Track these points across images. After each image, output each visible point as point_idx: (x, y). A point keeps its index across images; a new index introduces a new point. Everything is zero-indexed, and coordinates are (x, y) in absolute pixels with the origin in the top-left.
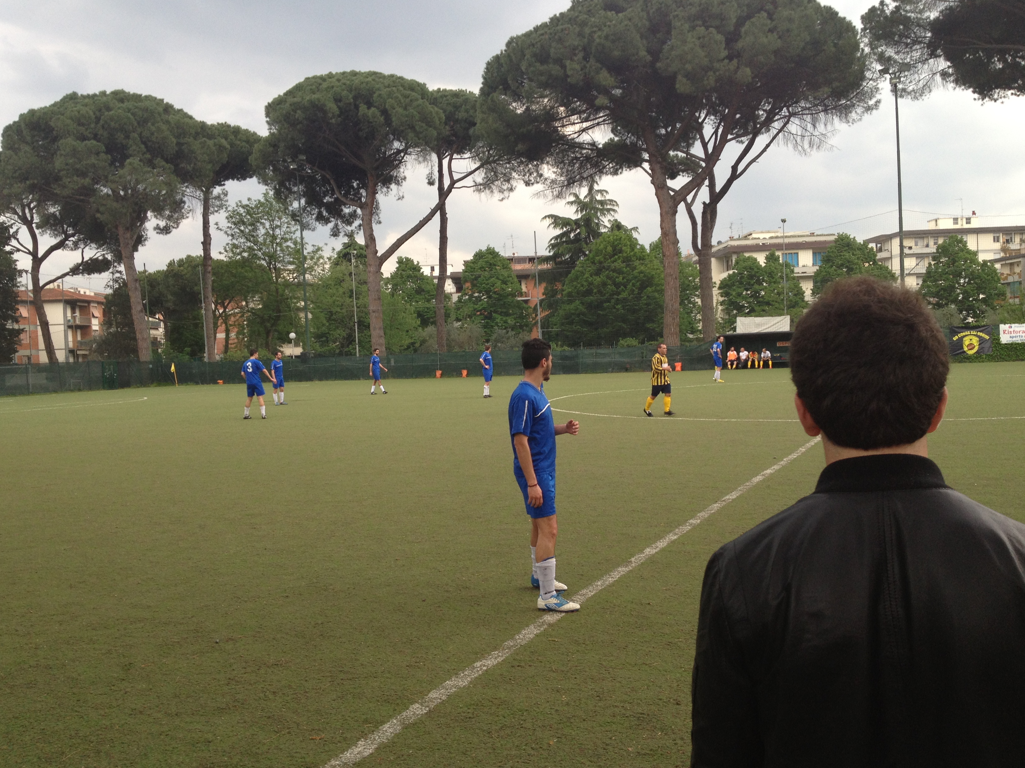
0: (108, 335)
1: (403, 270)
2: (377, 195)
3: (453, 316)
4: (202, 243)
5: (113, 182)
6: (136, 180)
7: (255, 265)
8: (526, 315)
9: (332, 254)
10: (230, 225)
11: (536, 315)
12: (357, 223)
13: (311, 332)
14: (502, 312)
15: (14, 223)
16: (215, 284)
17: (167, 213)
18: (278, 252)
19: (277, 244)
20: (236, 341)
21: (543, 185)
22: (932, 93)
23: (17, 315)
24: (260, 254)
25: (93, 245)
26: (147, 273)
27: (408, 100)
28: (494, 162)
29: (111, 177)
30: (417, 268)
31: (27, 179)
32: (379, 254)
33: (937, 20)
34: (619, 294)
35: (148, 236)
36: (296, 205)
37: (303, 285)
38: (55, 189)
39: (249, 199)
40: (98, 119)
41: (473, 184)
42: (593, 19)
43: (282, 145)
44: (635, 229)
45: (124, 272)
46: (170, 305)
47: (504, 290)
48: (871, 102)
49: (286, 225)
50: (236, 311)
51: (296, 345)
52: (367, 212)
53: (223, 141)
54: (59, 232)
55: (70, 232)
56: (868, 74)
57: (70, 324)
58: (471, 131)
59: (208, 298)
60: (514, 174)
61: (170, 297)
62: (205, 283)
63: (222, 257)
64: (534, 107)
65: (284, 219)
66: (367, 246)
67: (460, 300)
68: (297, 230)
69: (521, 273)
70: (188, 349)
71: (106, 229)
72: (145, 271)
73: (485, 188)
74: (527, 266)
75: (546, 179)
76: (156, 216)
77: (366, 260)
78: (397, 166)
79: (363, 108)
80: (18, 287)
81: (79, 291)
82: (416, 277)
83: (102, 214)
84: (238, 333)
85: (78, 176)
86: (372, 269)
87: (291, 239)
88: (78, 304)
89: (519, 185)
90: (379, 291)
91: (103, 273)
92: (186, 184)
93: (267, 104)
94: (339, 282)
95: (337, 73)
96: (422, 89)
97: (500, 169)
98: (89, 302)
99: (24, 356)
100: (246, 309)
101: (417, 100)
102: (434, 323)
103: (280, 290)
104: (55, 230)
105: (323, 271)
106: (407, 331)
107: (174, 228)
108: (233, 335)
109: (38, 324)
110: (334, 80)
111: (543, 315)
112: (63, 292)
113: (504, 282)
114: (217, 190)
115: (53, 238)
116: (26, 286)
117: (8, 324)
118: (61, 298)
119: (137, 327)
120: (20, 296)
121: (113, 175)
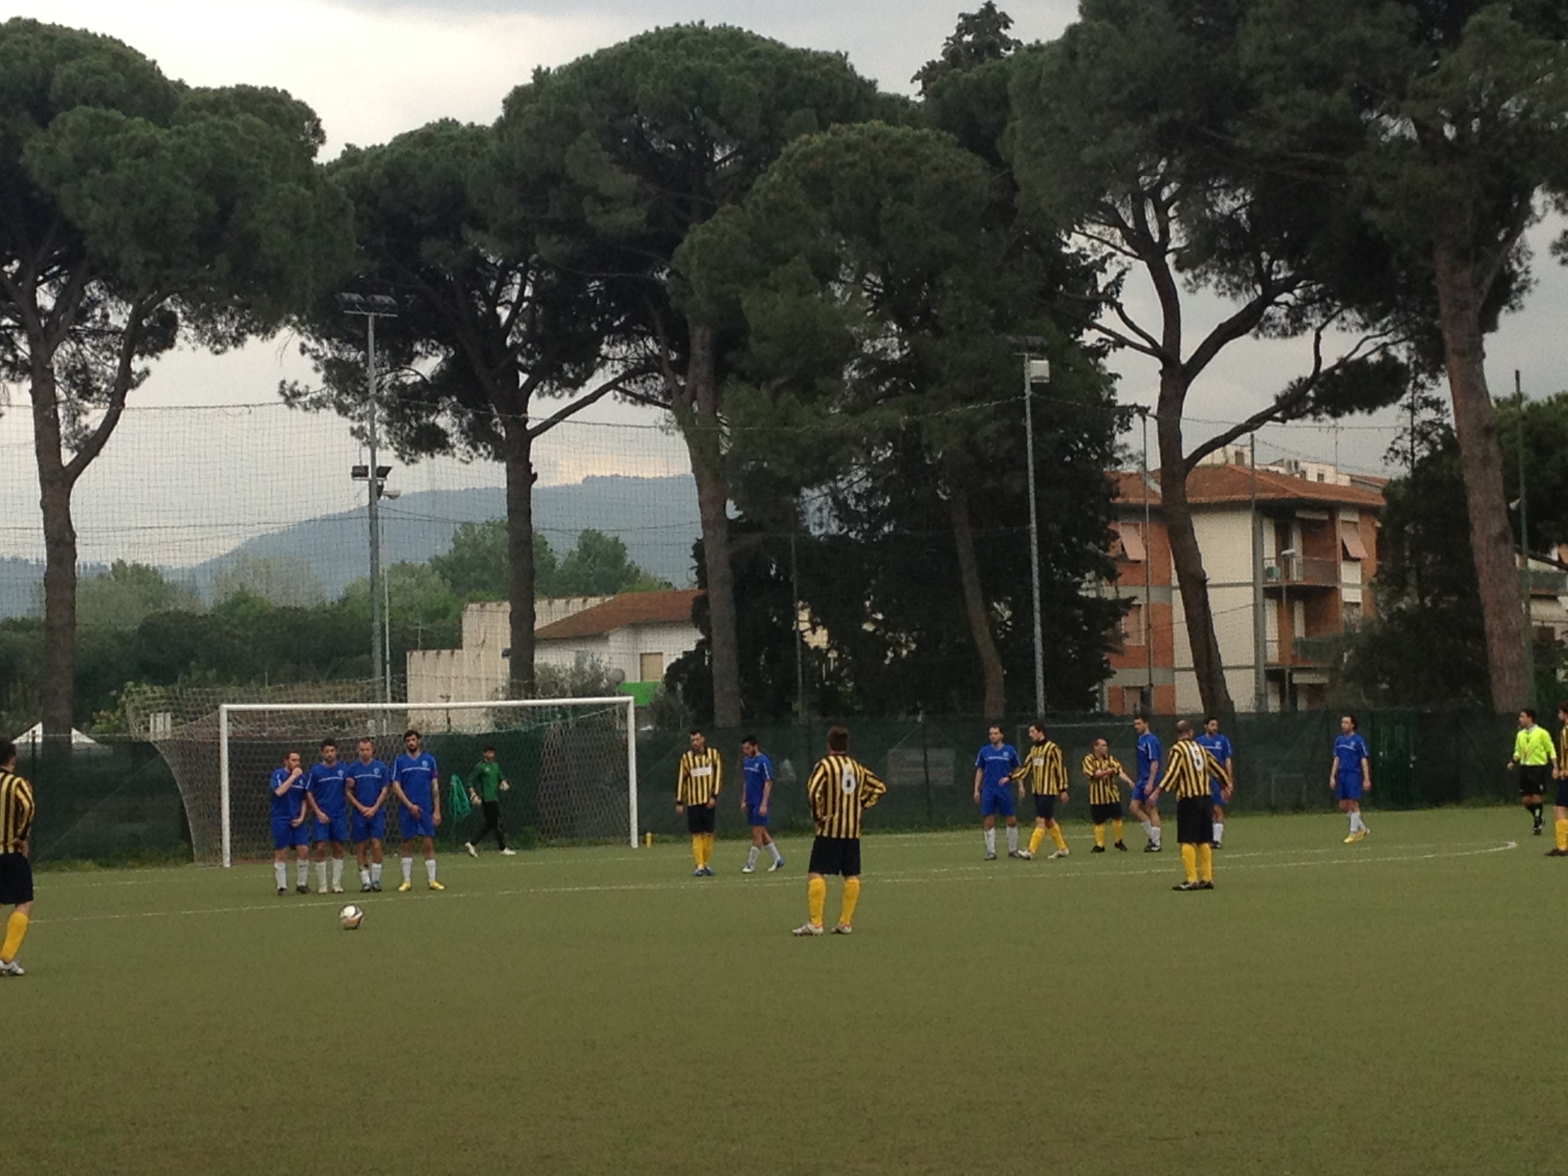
0: (1391, 618)
5: (1423, 96)
6: (1498, 82)
15: (1111, 255)
23: (1112, 554)
25: (1352, 316)
26: (1524, 405)
29: (1414, 82)
31: (1153, 107)
35: (1533, 276)
38: (1235, 135)
45: (1449, 405)
54: (1246, 279)
55: (1281, 276)
57: (1273, 582)
71: (1393, 261)
72: (1519, 398)
76: (1559, 205)
80: (1119, 462)
81: (1304, 473)
83: (1385, 207)
85: (1309, 86)
88: (1299, 514)
91: (1380, 410)
98: (1332, 508)
99: (1128, 688)
104: (1234, 271)
109: (1175, 582)
112: (1250, 478)
115: (1227, 300)
116: (1141, 459)
117: (1084, 586)
118: (1247, 497)
119: (1486, 593)
120: (1121, 492)
121: (1423, 72)
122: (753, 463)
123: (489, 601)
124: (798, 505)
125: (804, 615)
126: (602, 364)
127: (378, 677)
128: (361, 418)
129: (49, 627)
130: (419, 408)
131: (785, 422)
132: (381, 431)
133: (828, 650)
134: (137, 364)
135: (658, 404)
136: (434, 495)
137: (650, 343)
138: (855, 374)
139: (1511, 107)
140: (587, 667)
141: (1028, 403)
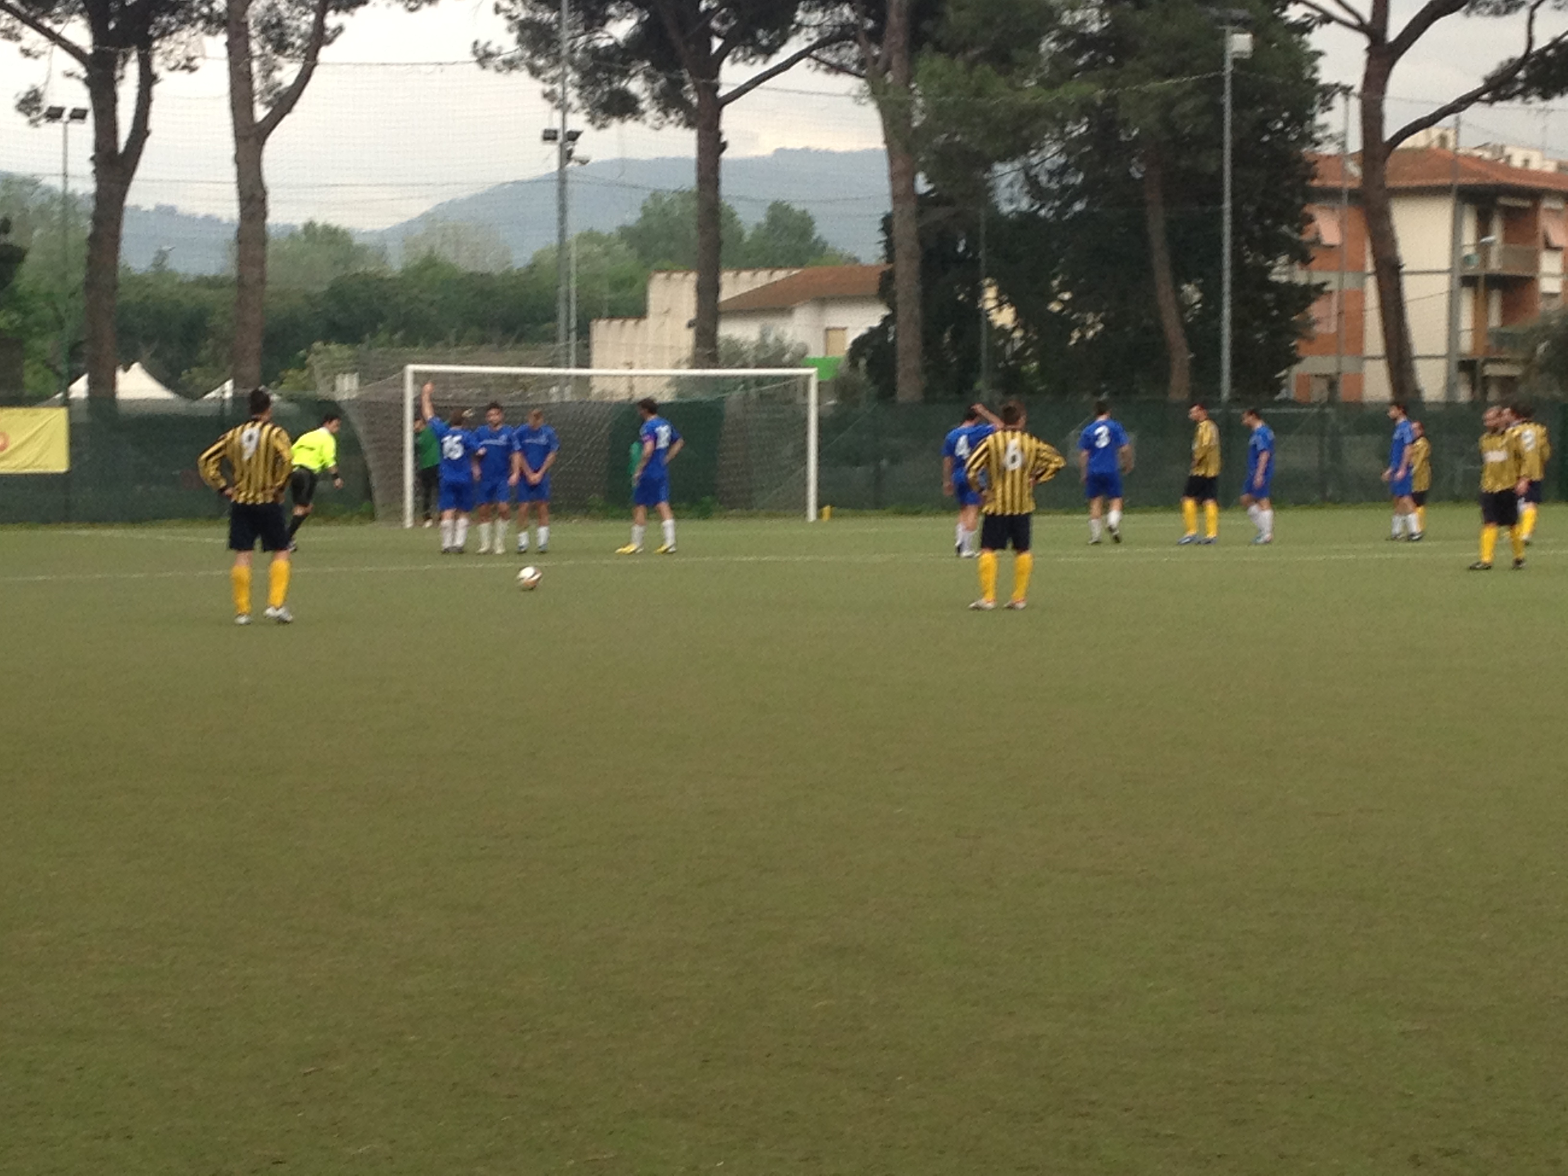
23: (1307, 237)
57: (1472, 269)
80: (1318, 143)
81: (1509, 158)
88: (1502, 201)
98: (1536, 195)
99: (1317, 376)
109: (1370, 267)
112: (1454, 162)
116: (1340, 140)
117: (1277, 269)
118: (1447, 181)
120: (1320, 172)
122: (945, 136)
123: (676, 271)
124: (988, 180)
125: (991, 293)
126: (797, 31)
127: (562, 344)
128: (553, 80)
129: (240, 283)
130: (610, 71)
131: (979, 93)
132: (572, 96)
133: (1014, 329)
134: (332, 20)
135: (850, 73)
136: (623, 164)
137: (846, 10)
138: (1053, 45)
140: (771, 339)
141: (1228, 80)
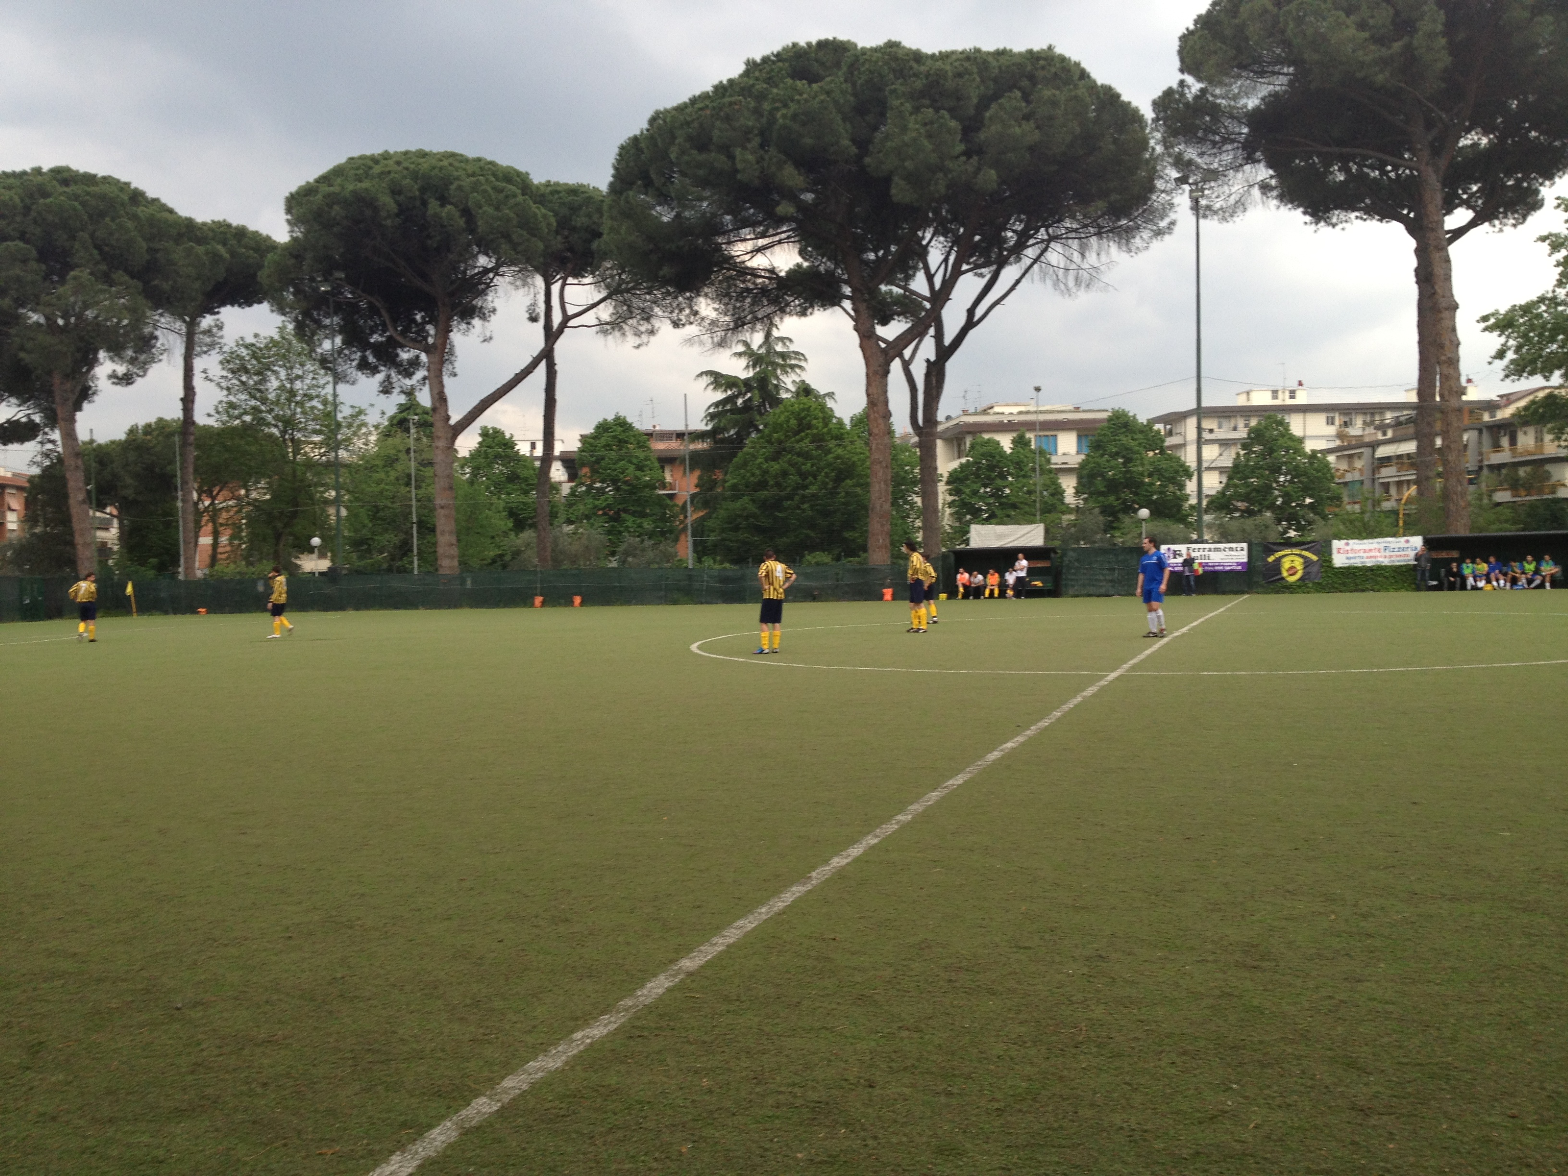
0: (31, 537)
1: (489, 447)
2: (451, 334)
3: (562, 517)
4: (182, 399)
5: (48, 304)
6: (84, 302)
7: (261, 434)
8: (671, 516)
9: (380, 421)
10: (225, 373)
11: (686, 517)
12: (420, 374)
13: (344, 537)
14: (635, 512)
16: (200, 462)
17: (130, 353)
18: (298, 416)
19: (297, 403)
20: (228, 549)
21: (699, 328)
22: (1248, 213)
24: (269, 418)
25: (13, 400)
26: (95, 444)
27: (501, 196)
28: (628, 291)
29: (44, 298)
30: (509, 444)
32: (452, 422)
33: (1257, 109)
34: (805, 487)
35: (99, 388)
36: (327, 345)
37: (335, 466)
39: (256, 336)
40: (27, 209)
41: (595, 322)
42: (775, 91)
43: (309, 255)
44: (831, 395)
45: (59, 443)
46: (129, 493)
47: (637, 478)
48: (1163, 224)
49: (311, 375)
50: (230, 503)
51: (322, 556)
52: (436, 359)
53: (220, 247)
56: (1159, 184)
58: (595, 245)
59: (187, 483)
60: (657, 310)
61: (129, 481)
62: (184, 461)
63: (212, 422)
64: (687, 214)
65: (309, 367)
66: (434, 409)
67: (573, 493)
68: (328, 383)
69: (664, 455)
70: (154, 561)
71: (33, 377)
72: (92, 441)
73: (613, 329)
74: (674, 445)
75: (703, 319)
76: (111, 359)
77: (433, 430)
78: (483, 293)
79: (433, 206)
82: (507, 456)
83: (29, 352)
84: (232, 538)
86: (441, 443)
87: (318, 396)
89: (664, 327)
90: (450, 476)
91: (26, 443)
92: (160, 311)
93: (287, 195)
94: (390, 461)
95: (396, 152)
96: (523, 181)
97: (636, 302)
100: (246, 500)
101: (515, 196)
102: (533, 526)
103: (299, 473)
105: (367, 445)
106: (493, 537)
107: (138, 376)
108: (224, 539)
110: (391, 162)
111: (695, 516)
113: (640, 468)
114: (207, 321)
119: (76, 525)
121: (48, 294)
139: (90, 314)
